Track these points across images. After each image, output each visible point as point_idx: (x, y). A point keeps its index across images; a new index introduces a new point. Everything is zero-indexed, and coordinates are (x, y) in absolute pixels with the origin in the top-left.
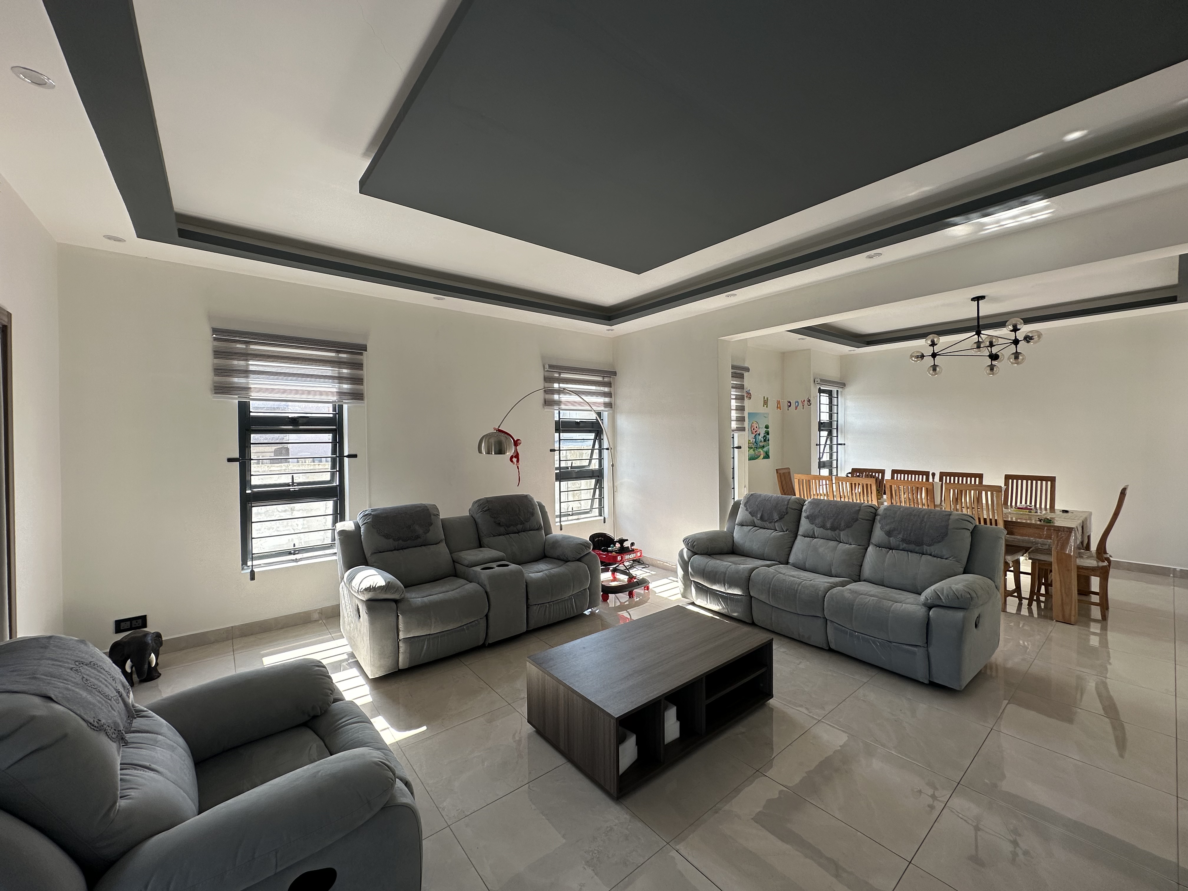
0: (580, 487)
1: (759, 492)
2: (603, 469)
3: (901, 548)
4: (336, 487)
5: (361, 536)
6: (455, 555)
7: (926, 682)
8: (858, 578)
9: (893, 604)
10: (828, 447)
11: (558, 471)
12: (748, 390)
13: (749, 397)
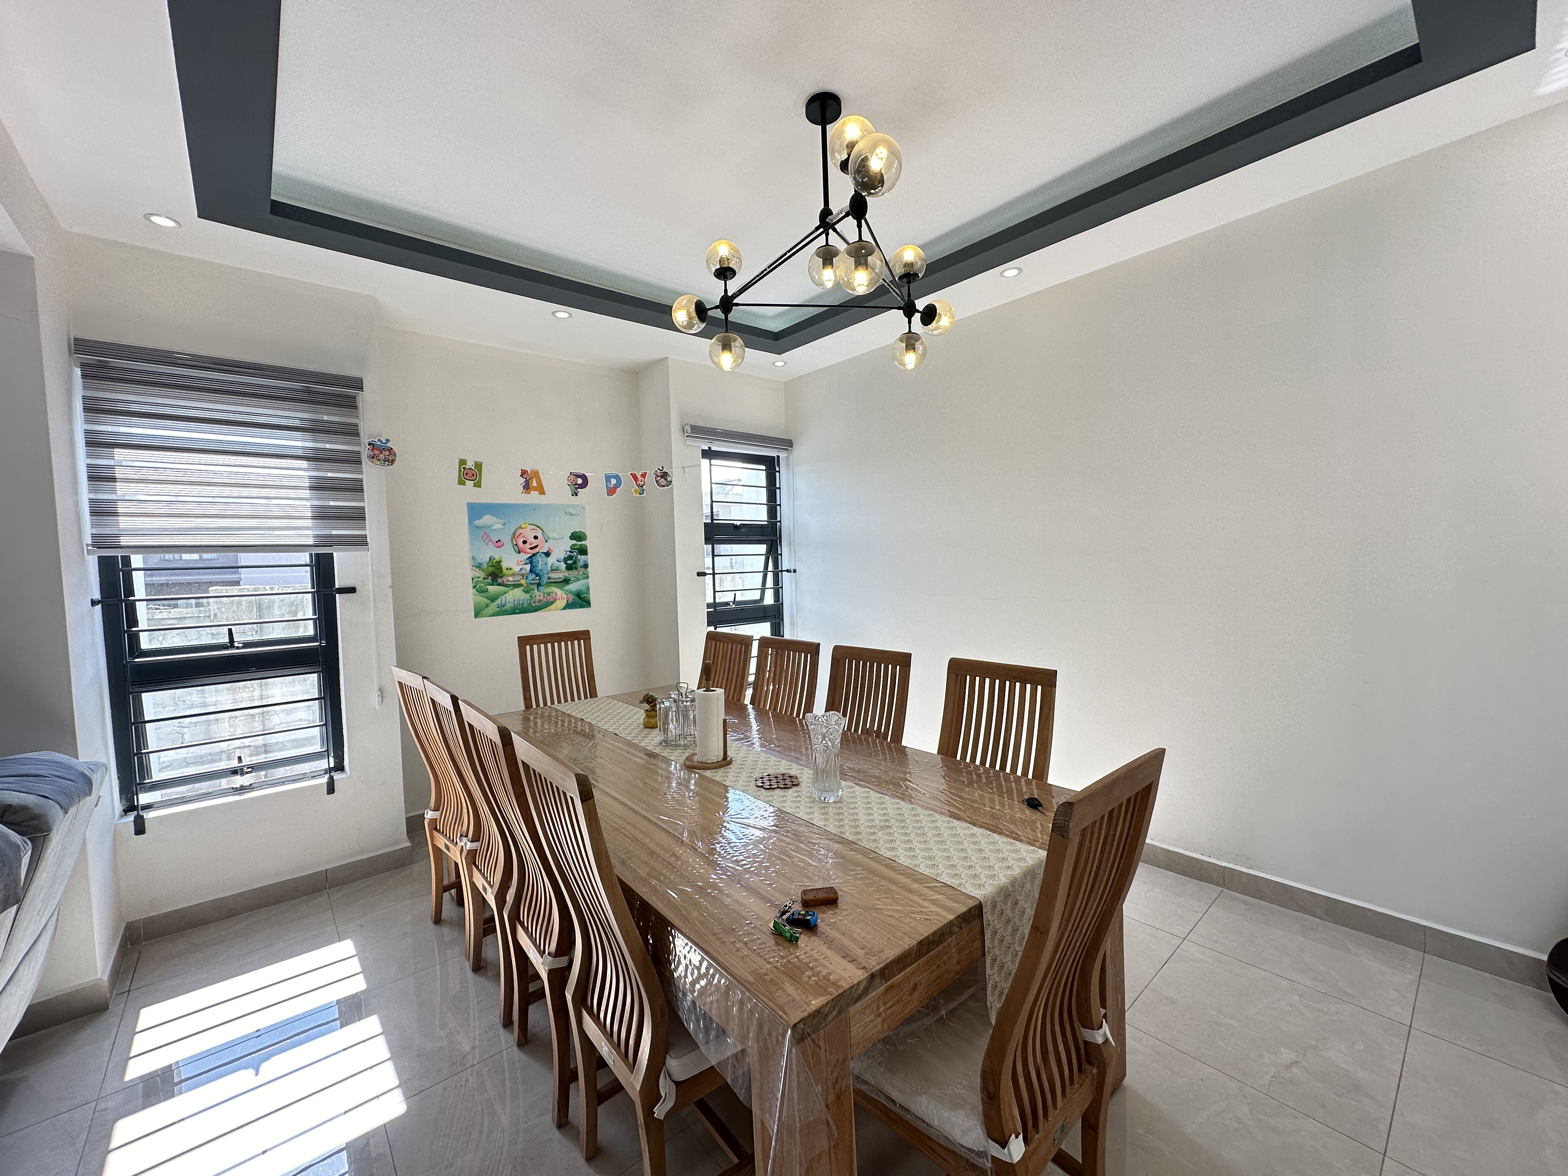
10: (770, 576)
12: (379, 440)
13: (386, 458)
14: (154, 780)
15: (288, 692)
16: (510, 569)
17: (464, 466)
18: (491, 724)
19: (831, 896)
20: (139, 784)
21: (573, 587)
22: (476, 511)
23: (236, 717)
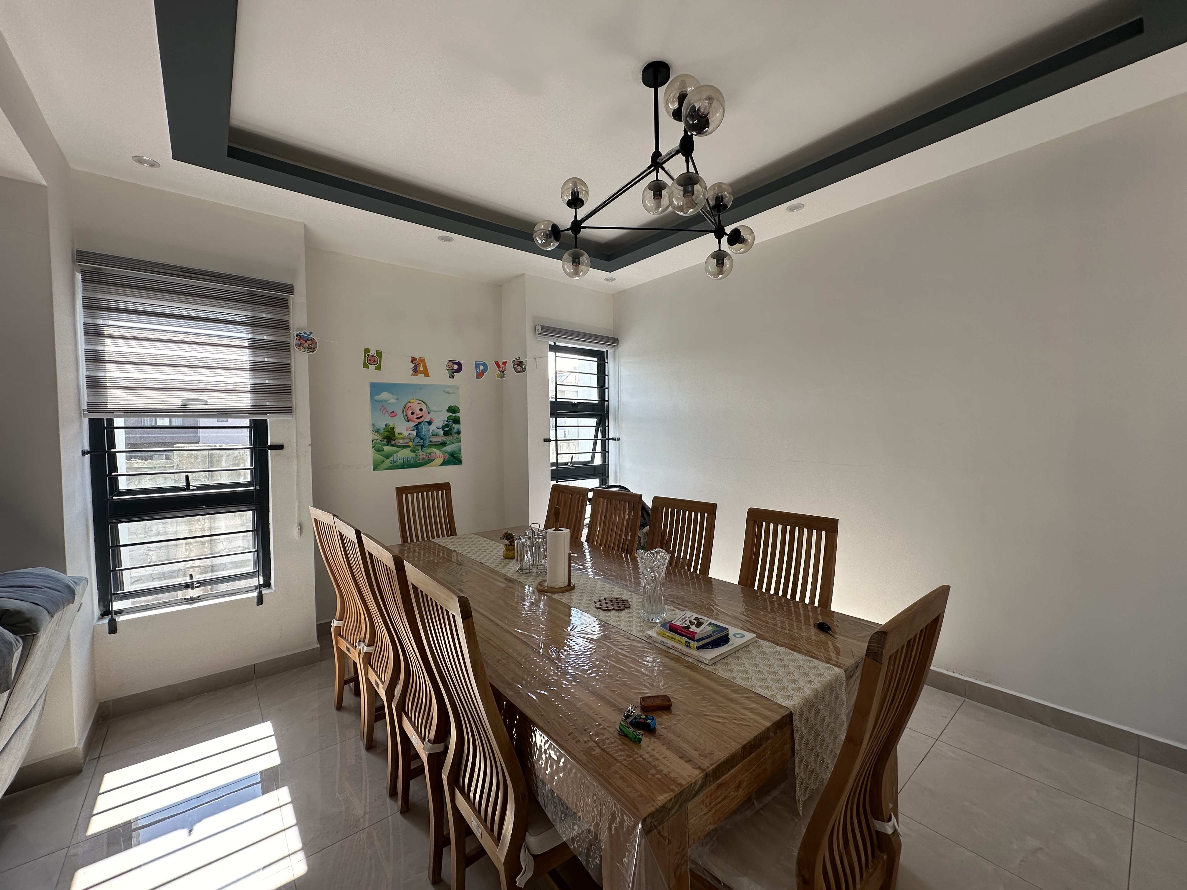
10: (599, 443)
12: (305, 333)
13: (309, 346)
14: (125, 591)
15: (230, 525)
16: (401, 434)
17: (368, 354)
18: (387, 553)
19: (666, 703)
20: (114, 594)
21: (449, 448)
22: (376, 388)
23: (191, 543)
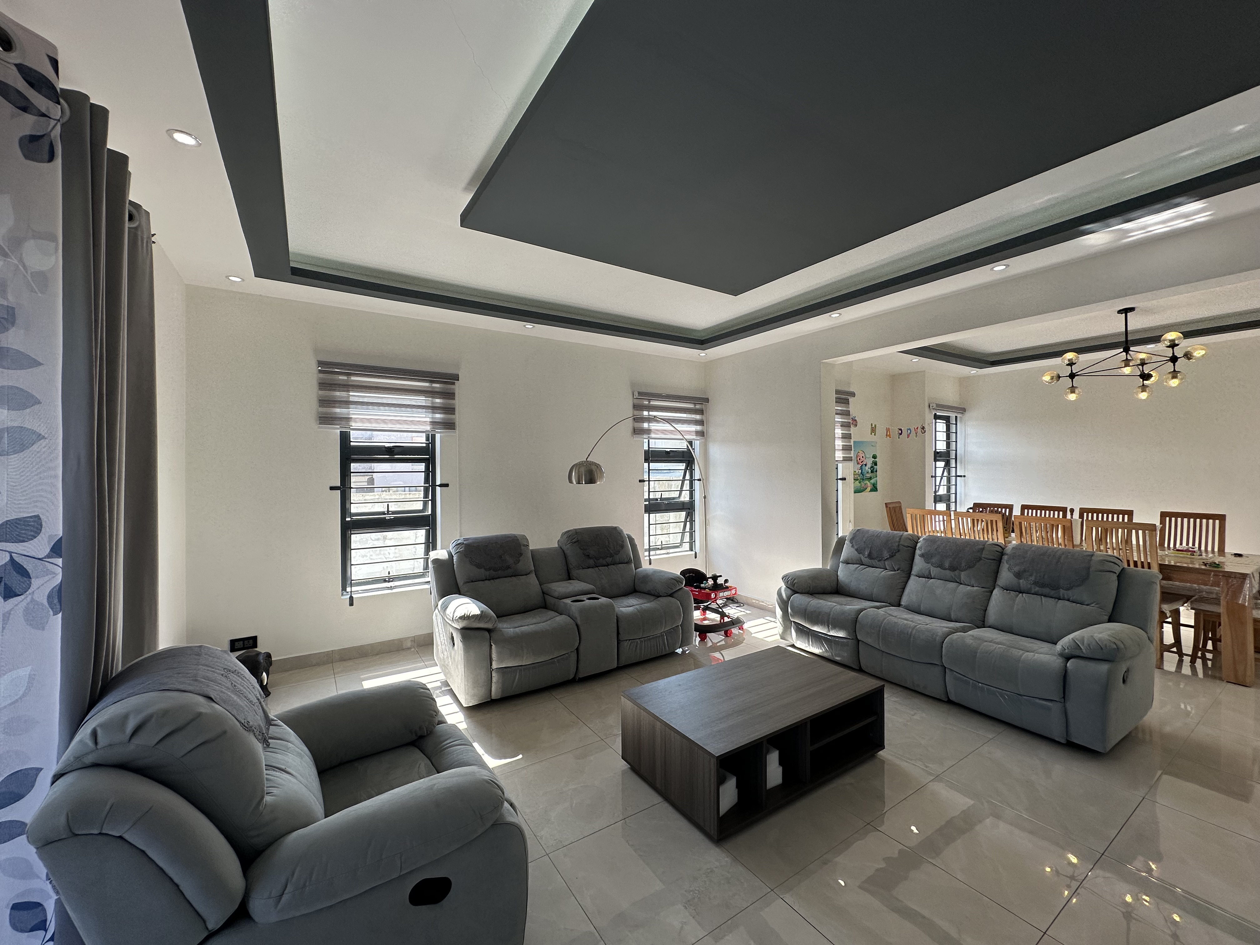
0: (668, 520)
1: (867, 528)
2: (694, 501)
3: (1033, 592)
4: (428, 516)
5: (454, 565)
6: (545, 587)
7: (1063, 741)
8: (982, 624)
9: (1023, 654)
10: (945, 479)
11: (647, 503)
12: (853, 417)
13: (855, 424)
